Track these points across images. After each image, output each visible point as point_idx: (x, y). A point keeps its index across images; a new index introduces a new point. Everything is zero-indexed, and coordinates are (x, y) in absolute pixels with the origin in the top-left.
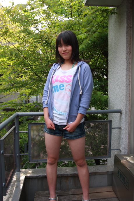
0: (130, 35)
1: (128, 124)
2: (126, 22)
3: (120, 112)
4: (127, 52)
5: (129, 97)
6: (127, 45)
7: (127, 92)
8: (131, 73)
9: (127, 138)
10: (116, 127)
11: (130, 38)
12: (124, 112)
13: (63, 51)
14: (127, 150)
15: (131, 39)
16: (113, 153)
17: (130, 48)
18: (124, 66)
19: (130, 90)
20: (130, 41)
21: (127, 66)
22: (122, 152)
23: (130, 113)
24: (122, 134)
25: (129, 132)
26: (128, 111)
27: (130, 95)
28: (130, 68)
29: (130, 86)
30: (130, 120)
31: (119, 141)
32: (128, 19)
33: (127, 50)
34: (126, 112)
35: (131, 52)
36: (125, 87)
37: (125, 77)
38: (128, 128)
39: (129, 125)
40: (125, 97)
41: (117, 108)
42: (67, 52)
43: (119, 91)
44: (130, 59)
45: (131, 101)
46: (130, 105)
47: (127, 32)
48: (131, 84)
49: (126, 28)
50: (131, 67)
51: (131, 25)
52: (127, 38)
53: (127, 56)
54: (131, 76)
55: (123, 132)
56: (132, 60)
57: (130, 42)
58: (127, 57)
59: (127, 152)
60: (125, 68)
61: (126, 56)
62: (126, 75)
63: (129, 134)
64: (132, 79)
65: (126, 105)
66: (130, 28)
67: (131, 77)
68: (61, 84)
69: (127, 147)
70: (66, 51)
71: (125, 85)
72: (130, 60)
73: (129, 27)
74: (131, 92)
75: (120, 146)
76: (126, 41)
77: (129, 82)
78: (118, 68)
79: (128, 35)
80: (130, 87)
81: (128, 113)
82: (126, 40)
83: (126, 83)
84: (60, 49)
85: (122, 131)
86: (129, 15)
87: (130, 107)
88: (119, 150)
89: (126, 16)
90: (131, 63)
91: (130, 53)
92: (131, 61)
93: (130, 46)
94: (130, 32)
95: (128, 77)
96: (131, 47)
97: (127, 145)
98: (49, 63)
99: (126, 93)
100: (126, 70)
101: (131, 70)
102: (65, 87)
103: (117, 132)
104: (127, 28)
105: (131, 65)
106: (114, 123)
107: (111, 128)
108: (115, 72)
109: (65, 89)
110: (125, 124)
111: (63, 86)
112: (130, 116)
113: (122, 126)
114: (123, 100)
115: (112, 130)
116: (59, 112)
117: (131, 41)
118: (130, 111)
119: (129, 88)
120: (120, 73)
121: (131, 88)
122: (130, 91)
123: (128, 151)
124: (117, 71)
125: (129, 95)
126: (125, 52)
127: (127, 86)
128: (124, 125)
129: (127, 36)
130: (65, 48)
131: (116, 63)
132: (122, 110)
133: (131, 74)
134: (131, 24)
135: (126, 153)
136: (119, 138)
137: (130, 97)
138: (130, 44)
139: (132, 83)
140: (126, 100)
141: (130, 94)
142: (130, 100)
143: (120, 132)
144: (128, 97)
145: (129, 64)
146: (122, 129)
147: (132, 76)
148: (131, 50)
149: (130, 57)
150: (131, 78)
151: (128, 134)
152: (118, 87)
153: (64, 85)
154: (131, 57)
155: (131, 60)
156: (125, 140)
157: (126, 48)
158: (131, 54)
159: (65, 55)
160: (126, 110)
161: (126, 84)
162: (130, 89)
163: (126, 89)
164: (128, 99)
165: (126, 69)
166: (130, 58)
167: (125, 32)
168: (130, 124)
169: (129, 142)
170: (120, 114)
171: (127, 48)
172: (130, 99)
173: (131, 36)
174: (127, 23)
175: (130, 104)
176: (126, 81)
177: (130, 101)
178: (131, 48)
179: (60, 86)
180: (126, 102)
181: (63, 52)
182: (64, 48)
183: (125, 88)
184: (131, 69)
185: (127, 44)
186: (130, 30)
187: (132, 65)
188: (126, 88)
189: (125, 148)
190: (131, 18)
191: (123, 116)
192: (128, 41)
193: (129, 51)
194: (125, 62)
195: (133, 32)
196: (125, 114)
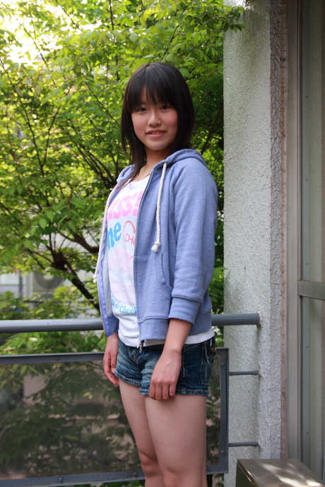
0: (282, 83)
1: (279, 359)
2: (268, 42)
3: (254, 321)
4: (272, 134)
5: (283, 272)
6: (272, 112)
7: (273, 258)
8: (285, 199)
9: (279, 406)
10: (245, 369)
11: (283, 93)
12: (267, 321)
13: (151, 126)
14: (279, 446)
15: (286, 95)
17: (282, 123)
18: (264, 178)
19: (283, 251)
20: (283, 101)
21: (274, 176)
22: (263, 453)
23: (285, 324)
24: (262, 394)
25: (282, 388)
26: (278, 317)
27: (285, 269)
28: (283, 184)
29: (285, 238)
30: (285, 347)
31: (256, 416)
32: (276, 33)
33: (273, 127)
34: (273, 321)
35: (286, 133)
36: (269, 242)
37: (269, 210)
38: (278, 373)
39: (283, 362)
40: (268, 272)
41: (248, 309)
42: (162, 128)
43: (252, 254)
44: (282, 155)
45: (288, 286)
46: (286, 299)
47: (272, 73)
48: (285, 234)
49: (269, 61)
50: (285, 181)
51: (285, 54)
52: (271, 92)
53: (272, 145)
54: (285, 208)
55: (265, 387)
56: (288, 159)
57: (282, 105)
58: (272, 149)
59: (278, 451)
60: (268, 182)
61: (270, 147)
62: (272, 204)
63: (283, 394)
64: (288, 218)
65: (273, 298)
66: (283, 60)
67: (287, 210)
68: (117, 225)
69: (279, 436)
70: (158, 125)
71: (268, 236)
72: (282, 159)
73: (278, 57)
74: (288, 257)
75: (256, 433)
76: (269, 100)
77: (280, 227)
78: (248, 183)
79: (275, 81)
80: (282, 242)
81: (278, 326)
82: (269, 96)
83: (269, 231)
84: (137, 119)
85: (262, 382)
86: (279, 22)
87: (285, 305)
88: (256, 445)
89: (268, 26)
90: (285, 168)
91: (284, 136)
92: (285, 162)
93: (282, 115)
94: (283, 72)
95: (278, 211)
96: (285, 119)
97: (279, 428)
98: (42, 166)
99: (273, 260)
100: (269, 190)
101: (285, 191)
103: (249, 386)
104: (272, 60)
105: (285, 174)
106: (240, 358)
107: (227, 374)
108: (242, 196)
110: (269, 364)
112: (285, 333)
113: (261, 366)
114: (264, 285)
115: (230, 377)
116: (121, 307)
117: (286, 102)
118: (285, 318)
119: (282, 246)
120: (256, 201)
121: (288, 247)
122: (285, 255)
123: (282, 449)
124: (247, 192)
125: (282, 267)
126: (268, 132)
127: (274, 238)
128: (267, 362)
129: (272, 84)
130: (156, 115)
131: (245, 168)
132: (260, 315)
133: (285, 203)
134: (285, 48)
135: (277, 456)
136: (255, 406)
137: (285, 273)
138: (282, 109)
139: (288, 229)
140: (273, 284)
141: (285, 263)
142: (283, 284)
143: (258, 385)
144: (279, 273)
145: (280, 172)
146: (263, 375)
147: (288, 208)
148: (285, 128)
149: (282, 148)
150: (285, 213)
151: (280, 393)
152: (250, 244)
154: (285, 150)
155: (285, 157)
156: (272, 412)
157: (270, 121)
158: (286, 139)
159: (155, 139)
160: (272, 315)
161: (271, 234)
162: (285, 248)
163: (272, 250)
164: (278, 281)
165: (272, 187)
166: (283, 153)
167: (267, 73)
168: (286, 361)
169: (285, 420)
170: (255, 326)
171: (272, 123)
172: (286, 281)
173: (285, 85)
174: (273, 47)
175: (285, 295)
176: (272, 223)
177: (285, 286)
178: (285, 123)
179: (115, 228)
180: (273, 290)
181: (149, 129)
182: (152, 118)
183: (267, 246)
184: (285, 186)
185: (274, 111)
186: (282, 67)
187: (288, 174)
188: (271, 244)
189: (271, 439)
190: (285, 30)
191: (265, 335)
192: (276, 99)
193: (280, 132)
194: (269, 165)
195: (290, 72)
196: (271, 328)
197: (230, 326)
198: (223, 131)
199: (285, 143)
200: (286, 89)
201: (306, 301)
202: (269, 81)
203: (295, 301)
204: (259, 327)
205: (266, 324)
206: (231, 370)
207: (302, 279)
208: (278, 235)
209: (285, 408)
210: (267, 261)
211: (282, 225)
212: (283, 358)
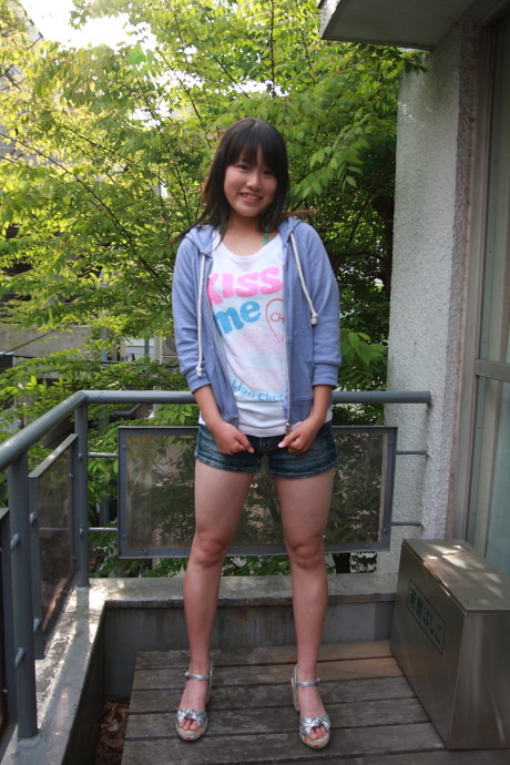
0: (469, 146)
1: (450, 439)
2: (457, 100)
3: (426, 399)
4: (457, 201)
5: (460, 350)
6: (457, 177)
7: (451, 334)
8: (467, 272)
9: (447, 487)
10: (410, 449)
11: (470, 156)
12: (440, 400)
14: (444, 527)
15: (473, 159)
16: (398, 535)
17: (467, 189)
18: (445, 248)
19: (461, 327)
20: (469, 166)
21: (456, 247)
22: (426, 533)
23: (459, 403)
24: (429, 474)
25: (452, 469)
26: (452, 396)
27: (463, 346)
28: (465, 255)
29: (464, 313)
30: (457, 428)
31: (420, 496)
32: (465, 91)
33: (458, 194)
34: (446, 400)
35: (471, 201)
36: (447, 317)
37: (449, 284)
38: (449, 454)
39: (454, 442)
40: (444, 350)
41: (417, 386)
43: (424, 329)
44: (465, 224)
46: (461, 379)
47: (460, 134)
48: (465, 309)
49: (456, 121)
50: (468, 252)
51: (474, 114)
52: (458, 156)
53: (456, 213)
54: (466, 282)
55: (433, 468)
56: (472, 229)
57: (468, 170)
58: (455, 218)
59: (443, 532)
60: (449, 253)
61: (453, 215)
62: (452, 277)
63: (452, 475)
64: (468, 292)
65: (448, 376)
66: (472, 120)
67: (468, 284)
68: (248, 303)
69: (444, 516)
71: (446, 311)
72: (466, 228)
73: (466, 117)
74: (466, 334)
75: (420, 513)
76: (455, 164)
77: (459, 302)
78: (424, 253)
79: (462, 143)
80: (461, 318)
81: (452, 406)
82: (455, 159)
83: (448, 305)
85: (429, 463)
86: (469, 78)
87: (460, 385)
88: (419, 525)
89: (457, 82)
90: (468, 238)
91: (469, 203)
92: (469, 232)
93: (468, 181)
94: (471, 133)
95: (458, 284)
96: (471, 186)
97: (445, 509)
99: (450, 336)
100: (451, 262)
101: (467, 263)
102: (262, 310)
103: (414, 466)
104: (460, 120)
105: (468, 245)
107: (394, 453)
108: (415, 265)
109: (263, 315)
110: (439, 442)
111: (256, 307)
112: (458, 413)
113: (429, 446)
114: (438, 361)
115: (398, 457)
116: (260, 395)
117: (473, 166)
118: (459, 398)
119: (460, 322)
120: (432, 272)
121: (466, 323)
122: (463, 331)
123: (446, 529)
124: (421, 262)
125: (459, 344)
126: (452, 200)
127: (452, 313)
129: (459, 146)
131: (421, 236)
132: (432, 393)
133: (467, 276)
134: (475, 107)
135: (441, 536)
136: (420, 486)
137: (462, 351)
138: (468, 174)
139: (468, 304)
140: (449, 362)
141: (463, 340)
142: (460, 362)
143: (424, 466)
144: (456, 350)
145: (463, 243)
146: (432, 456)
147: (469, 281)
148: (471, 195)
149: (466, 217)
150: (466, 287)
151: (448, 474)
152: (423, 318)
153: (259, 302)
155: (469, 227)
156: (439, 493)
157: (454, 187)
158: (471, 207)
160: (446, 394)
161: (450, 309)
162: (464, 325)
163: (449, 326)
164: (455, 359)
165: (453, 258)
166: (467, 222)
167: (454, 135)
168: (457, 442)
169: (452, 501)
170: (425, 405)
171: (457, 189)
172: (462, 359)
173: (473, 148)
174: (462, 106)
175: (461, 374)
176: (452, 298)
177: (462, 364)
178: (471, 190)
179: (243, 308)
180: (449, 368)
183: (445, 321)
184: (467, 258)
185: (460, 176)
186: (470, 128)
187: (471, 245)
188: (449, 320)
189: (436, 519)
190: (475, 88)
191: (436, 414)
192: (462, 163)
193: (464, 200)
194: (451, 235)
195: (479, 134)
196: (444, 407)
199: (470, 211)
200: (474, 152)
201: (482, 381)
202: (455, 144)
203: (471, 380)
204: (430, 405)
205: (438, 404)
206: (399, 449)
207: (479, 358)
208: (456, 310)
209: (453, 489)
210: (443, 336)
211: (462, 300)
212: (454, 438)
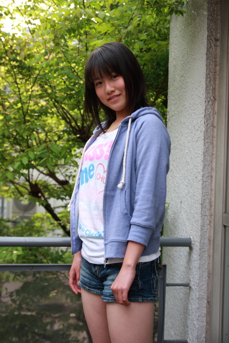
0: (215, 58)
1: (206, 274)
2: (206, 26)
3: (187, 244)
4: (206, 98)
5: (211, 206)
6: (206, 81)
7: (204, 195)
8: (215, 149)
9: (205, 312)
10: (178, 282)
11: (216, 66)
12: (197, 244)
13: (108, 94)
15: (218, 68)
17: (214, 89)
18: (199, 132)
19: (211, 189)
20: (215, 73)
21: (206, 131)
23: (212, 247)
24: (192, 301)
25: (208, 297)
26: (206, 241)
27: (213, 204)
28: (213, 137)
29: (213, 179)
30: (211, 265)
31: (186, 319)
32: (212, 19)
33: (207, 92)
34: (202, 245)
35: (217, 98)
36: (201, 182)
37: (202, 158)
38: (205, 286)
39: (209, 277)
40: (199, 206)
41: (182, 234)
42: (117, 92)
43: (187, 191)
44: (213, 114)
45: (214, 218)
46: (212, 228)
47: (208, 50)
48: (214, 176)
49: (205, 41)
50: (215, 135)
51: (219, 35)
52: (207, 65)
53: (206, 107)
54: (214, 156)
55: (194, 297)
56: (218, 118)
57: (214, 75)
58: (205, 110)
60: (202, 135)
61: (204, 108)
62: (204, 153)
63: (208, 302)
64: (216, 164)
65: (203, 226)
67: (216, 158)
68: (91, 165)
69: (204, 336)
70: (113, 92)
71: (200, 178)
72: (213, 117)
73: (212, 38)
74: (215, 195)
75: (186, 333)
76: (205, 71)
77: (210, 171)
78: (186, 136)
79: (210, 56)
80: (211, 183)
81: (206, 248)
82: (205, 68)
83: (201, 173)
85: (191, 292)
86: (214, 11)
87: (212, 232)
89: (206, 13)
90: (215, 125)
91: (215, 99)
92: (216, 120)
93: (215, 83)
94: (216, 50)
95: (209, 158)
96: (217, 86)
97: (204, 330)
98: (25, 116)
99: (203, 197)
100: (203, 142)
101: (215, 143)
103: (182, 295)
104: (208, 40)
105: (215, 130)
106: (175, 272)
107: (165, 285)
108: (180, 145)
111: (93, 168)
112: (211, 254)
113: (191, 280)
114: (196, 215)
115: (167, 288)
116: (86, 231)
117: (218, 73)
118: (212, 243)
119: (211, 186)
120: (191, 149)
121: (215, 186)
122: (213, 193)
124: (184, 142)
125: (210, 202)
126: (203, 96)
127: (205, 179)
128: (197, 277)
129: (207, 59)
131: (184, 124)
132: (192, 239)
133: (215, 152)
134: (219, 31)
136: (186, 311)
137: (213, 207)
138: (215, 78)
139: (216, 172)
140: (203, 216)
141: (213, 199)
142: (211, 216)
143: (188, 295)
144: (208, 207)
145: (211, 128)
146: (193, 287)
147: (216, 156)
148: (217, 94)
149: (213, 109)
150: (215, 160)
151: (206, 301)
152: (186, 183)
154: (216, 111)
155: (216, 116)
156: (199, 316)
157: (205, 88)
158: (217, 102)
160: (201, 239)
161: (203, 176)
162: (213, 188)
163: (203, 188)
164: (207, 213)
165: (204, 139)
166: (214, 113)
168: (211, 276)
169: (209, 323)
170: (187, 248)
172: (213, 213)
173: (218, 60)
174: (209, 30)
175: (212, 224)
176: (204, 167)
177: (213, 217)
178: (217, 90)
179: (89, 168)
180: (203, 220)
181: (108, 97)
183: (199, 185)
184: (215, 139)
185: (208, 80)
186: (215, 46)
187: (218, 129)
188: (202, 184)
189: (198, 338)
190: (219, 17)
191: (195, 255)
192: (210, 71)
193: (212, 97)
194: (203, 122)
195: (222, 50)
196: (200, 250)
197: (168, 247)
198: (167, 94)
199: (216, 105)
200: (218, 63)
202: (205, 56)
203: (220, 229)
204: (191, 248)
205: (196, 246)
206: (168, 282)
207: (226, 212)
208: (208, 177)
209: (209, 313)
210: (199, 197)
211: (212, 169)
212: (209, 274)
